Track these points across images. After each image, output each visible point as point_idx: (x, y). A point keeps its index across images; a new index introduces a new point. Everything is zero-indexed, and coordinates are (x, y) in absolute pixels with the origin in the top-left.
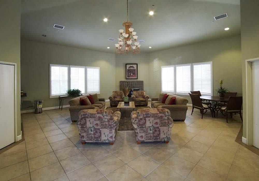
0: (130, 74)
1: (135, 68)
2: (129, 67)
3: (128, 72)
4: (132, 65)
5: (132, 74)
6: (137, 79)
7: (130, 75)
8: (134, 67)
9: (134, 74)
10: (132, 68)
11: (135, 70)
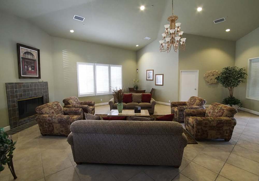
0: (26, 66)
1: (36, 57)
2: (25, 53)
3: (23, 61)
4: (29, 50)
5: (30, 69)
6: (39, 77)
7: (28, 69)
8: (33, 55)
9: (33, 68)
10: (29, 57)
11: (35, 60)
